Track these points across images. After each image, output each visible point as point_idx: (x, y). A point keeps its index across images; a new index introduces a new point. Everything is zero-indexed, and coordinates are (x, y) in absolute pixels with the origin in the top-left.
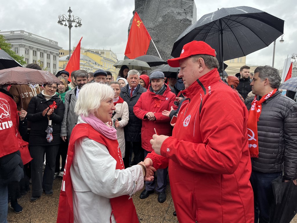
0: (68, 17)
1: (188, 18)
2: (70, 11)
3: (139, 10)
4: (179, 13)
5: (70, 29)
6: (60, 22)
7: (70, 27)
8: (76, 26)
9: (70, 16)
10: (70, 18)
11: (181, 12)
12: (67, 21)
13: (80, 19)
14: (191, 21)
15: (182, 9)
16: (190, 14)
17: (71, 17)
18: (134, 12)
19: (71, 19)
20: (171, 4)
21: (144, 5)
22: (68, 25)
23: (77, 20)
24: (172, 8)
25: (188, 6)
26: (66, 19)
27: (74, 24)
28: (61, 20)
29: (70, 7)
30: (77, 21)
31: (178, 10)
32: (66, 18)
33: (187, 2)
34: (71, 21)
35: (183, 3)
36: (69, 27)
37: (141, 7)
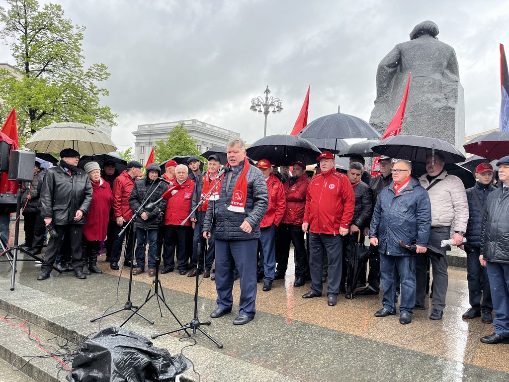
0: (265, 100)
1: (450, 105)
2: (267, 91)
3: (382, 99)
4: (437, 100)
5: (266, 116)
6: (253, 108)
7: (266, 113)
8: (274, 112)
9: (267, 98)
10: (267, 100)
11: (441, 97)
12: (263, 105)
13: (280, 101)
14: (454, 109)
15: (442, 94)
16: (453, 99)
18: (375, 102)
19: (268, 102)
20: (425, 89)
21: (389, 93)
22: (263, 111)
23: (276, 104)
24: (427, 94)
25: (451, 89)
26: (261, 103)
27: (271, 109)
28: (255, 105)
29: (267, 87)
31: (435, 96)
32: (262, 101)
33: (449, 84)
34: (268, 105)
35: (443, 86)
36: (264, 113)
37: (385, 96)
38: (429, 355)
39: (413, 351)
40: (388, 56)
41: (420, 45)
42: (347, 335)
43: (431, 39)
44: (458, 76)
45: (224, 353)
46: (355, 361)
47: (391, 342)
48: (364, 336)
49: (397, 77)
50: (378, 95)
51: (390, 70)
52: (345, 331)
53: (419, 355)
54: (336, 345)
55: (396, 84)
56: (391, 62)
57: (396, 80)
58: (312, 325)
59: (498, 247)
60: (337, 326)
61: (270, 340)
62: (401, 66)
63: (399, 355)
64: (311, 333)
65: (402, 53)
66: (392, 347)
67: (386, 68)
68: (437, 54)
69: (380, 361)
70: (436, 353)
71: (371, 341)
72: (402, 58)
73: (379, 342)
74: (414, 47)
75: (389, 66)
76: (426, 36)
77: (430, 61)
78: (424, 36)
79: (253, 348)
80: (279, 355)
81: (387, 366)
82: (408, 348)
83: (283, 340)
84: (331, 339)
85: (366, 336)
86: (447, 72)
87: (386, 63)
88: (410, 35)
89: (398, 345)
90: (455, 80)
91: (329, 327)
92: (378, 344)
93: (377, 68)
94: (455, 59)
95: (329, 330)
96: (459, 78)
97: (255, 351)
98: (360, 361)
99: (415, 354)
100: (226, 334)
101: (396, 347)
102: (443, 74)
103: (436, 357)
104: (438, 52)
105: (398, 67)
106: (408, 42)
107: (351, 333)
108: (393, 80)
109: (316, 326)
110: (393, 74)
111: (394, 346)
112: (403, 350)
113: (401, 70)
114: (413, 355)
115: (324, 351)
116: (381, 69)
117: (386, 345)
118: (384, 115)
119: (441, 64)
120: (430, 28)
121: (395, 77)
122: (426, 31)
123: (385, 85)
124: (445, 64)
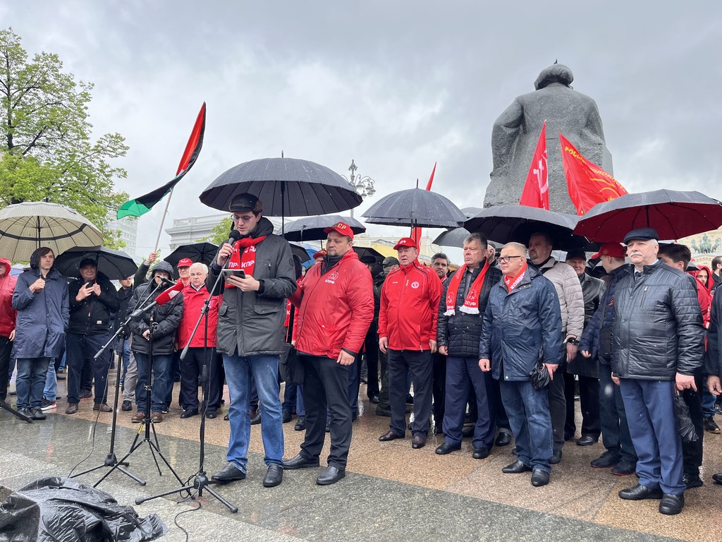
2: (353, 167)
8: (364, 195)
9: (353, 177)
10: (353, 180)
13: (371, 181)
17: (355, 178)
18: (491, 175)
19: (354, 182)
20: (558, 155)
21: (510, 162)
23: (366, 184)
24: (561, 163)
25: (592, 155)
29: (353, 161)
30: (367, 186)
33: (590, 148)
34: (354, 186)
37: (505, 166)
38: (532, 512)
39: (512, 507)
40: (506, 113)
41: (549, 97)
42: (423, 489)
43: (563, 88)
44: (602, 137)
45: (237, 519)
46: (425, 522)
47: (484, 496)
48: (448, 491)
49: (520, 141)
50: (494, 165)
51: (510, 131)
52: (422, 485)
53: (519, 512)
54: (404, 503)
55: (519, 149)
56: (510, 120)
57: (518, 144)
58: (376, 479)
59: (632, 356)
60: (413, 478)
61: (310, 500)
62: (524, 126)
63: (491, 512)
64: (373, 490)
65: (525, 107)
66: (484, 502)
67: (504, 129)
68: (571, 108)
69: (461, 522)
70: (545, 508)
71: (456, 496)
72: (525, 114)
73: (466, 497)
74: (539, 99)
75: (508, 126)
76: (556, 84)
77: (563, 118)
78: (553, 84)
79: (282, 511)
80: (316, 518)
81: (470, 526)
82: (507, 503)
83: (329, 499)
84: (399, 495)
85: (451, 490)
86: (587, 132)
87: (504, 122)
88: (535, 83)
89: (493, 499)
90: (597, 142)
91: (402, 480)
92: (465, 499)
93: (492, 129)
94: (597, 114)
95: (400, 484)
96: (604, 140)
97: (284, 515)
98: (433, 522)
99: (513, 510)
100: (248, 494)
101: (490, 503)
102: (581, 135)
103: (543, 514)
104: (573, 106)
105: (521, 127)
106: (532, 94)
107: (430, 487)
108: (515, 144)
109: (382, 480)
110: (513, 136)
111: (487, 501)
112: (499, 506)
113: (525, 132)
114: (510, 512)
115: (384, 511)
116: (497, 129)
117: (475, 500)
118: (504, 192)
119: (577, 122)
120: (561, 74)
121: (517, 140)
122: (556, 78)
123: (504, 151)
124: (584, 121)
